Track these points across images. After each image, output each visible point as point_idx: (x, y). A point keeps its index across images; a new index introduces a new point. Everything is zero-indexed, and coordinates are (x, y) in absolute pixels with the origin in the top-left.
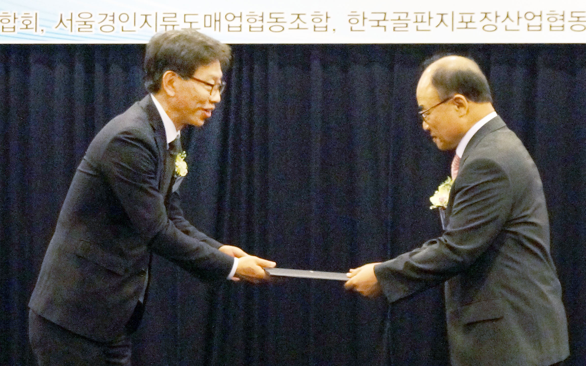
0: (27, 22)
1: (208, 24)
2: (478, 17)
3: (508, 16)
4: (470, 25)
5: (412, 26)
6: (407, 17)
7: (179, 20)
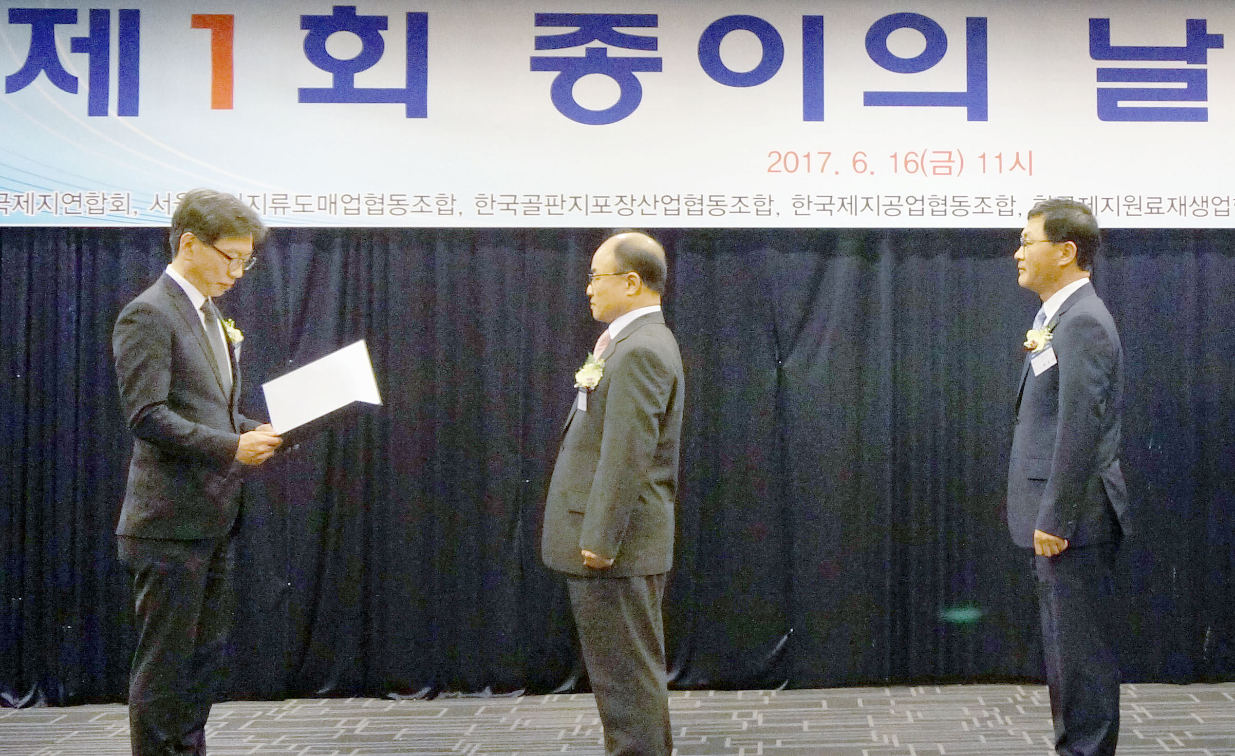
0: (118, 204)
1: (322, 207)
2: (613, 201)
3: (644, 200)
4: (604, 209)
5: (544, 209)
6: (538, 200)
7: (291, 202)
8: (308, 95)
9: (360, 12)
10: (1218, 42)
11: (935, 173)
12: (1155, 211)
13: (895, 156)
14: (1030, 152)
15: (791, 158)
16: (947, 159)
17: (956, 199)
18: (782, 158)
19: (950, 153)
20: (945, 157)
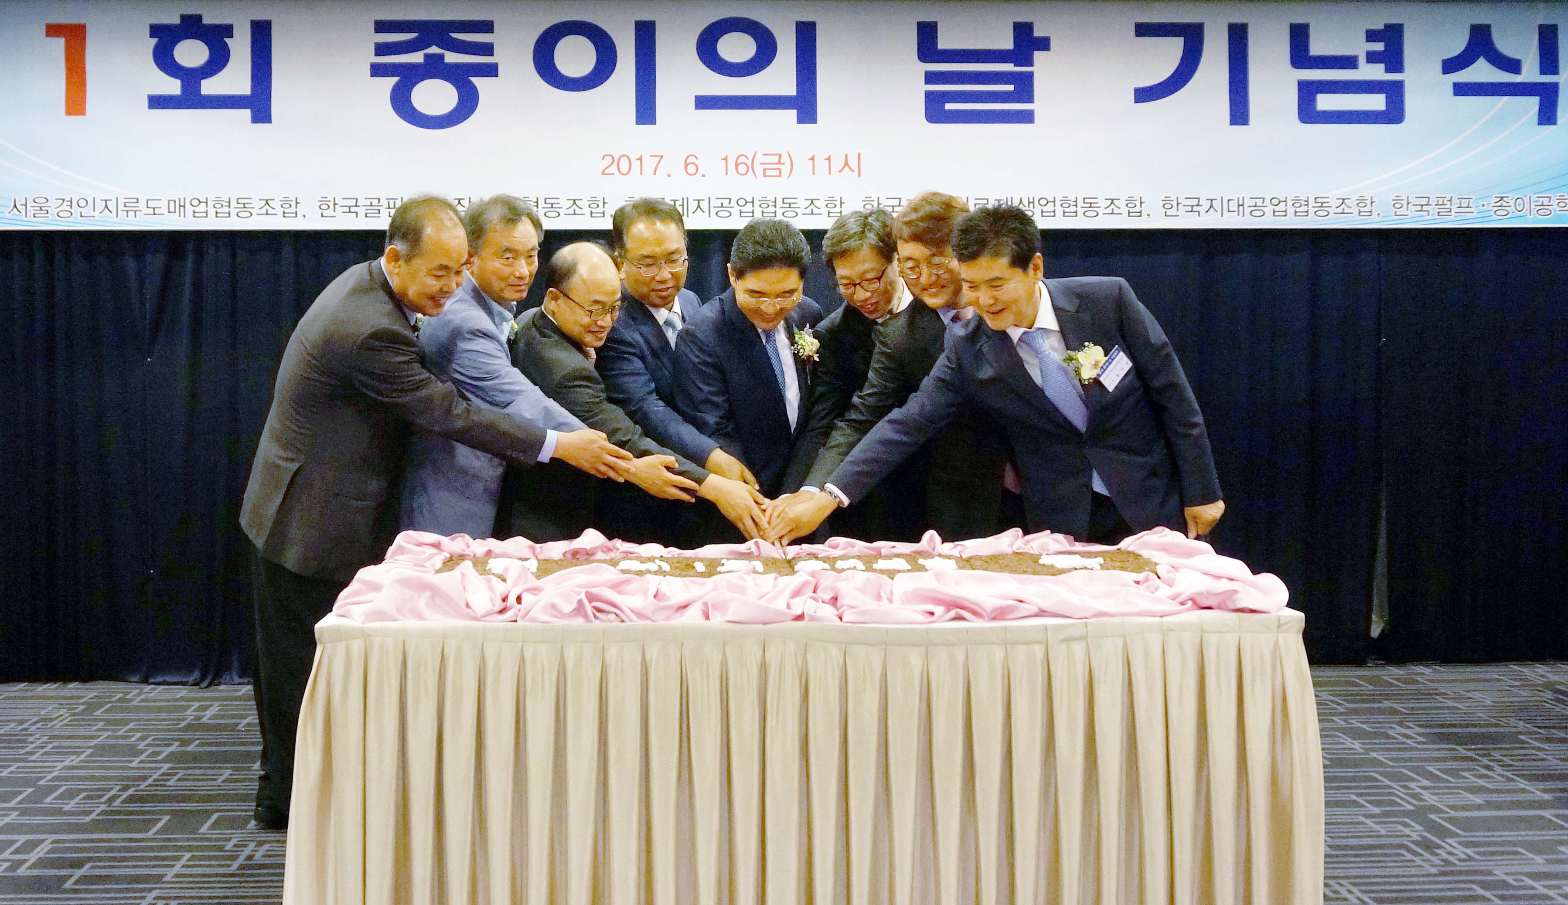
1: (172, 210)
6: (379, 202)
7: (142, 205)
8: (157, 102)
9: (206, 21)
10: (1044, 44)
11: (765, 175)
13: (726, 159)
14: (859, 155)
15: (624, 161)
16: (777, 162)
18: (615, 161)
19: (780, 156)
20: (775, 159)
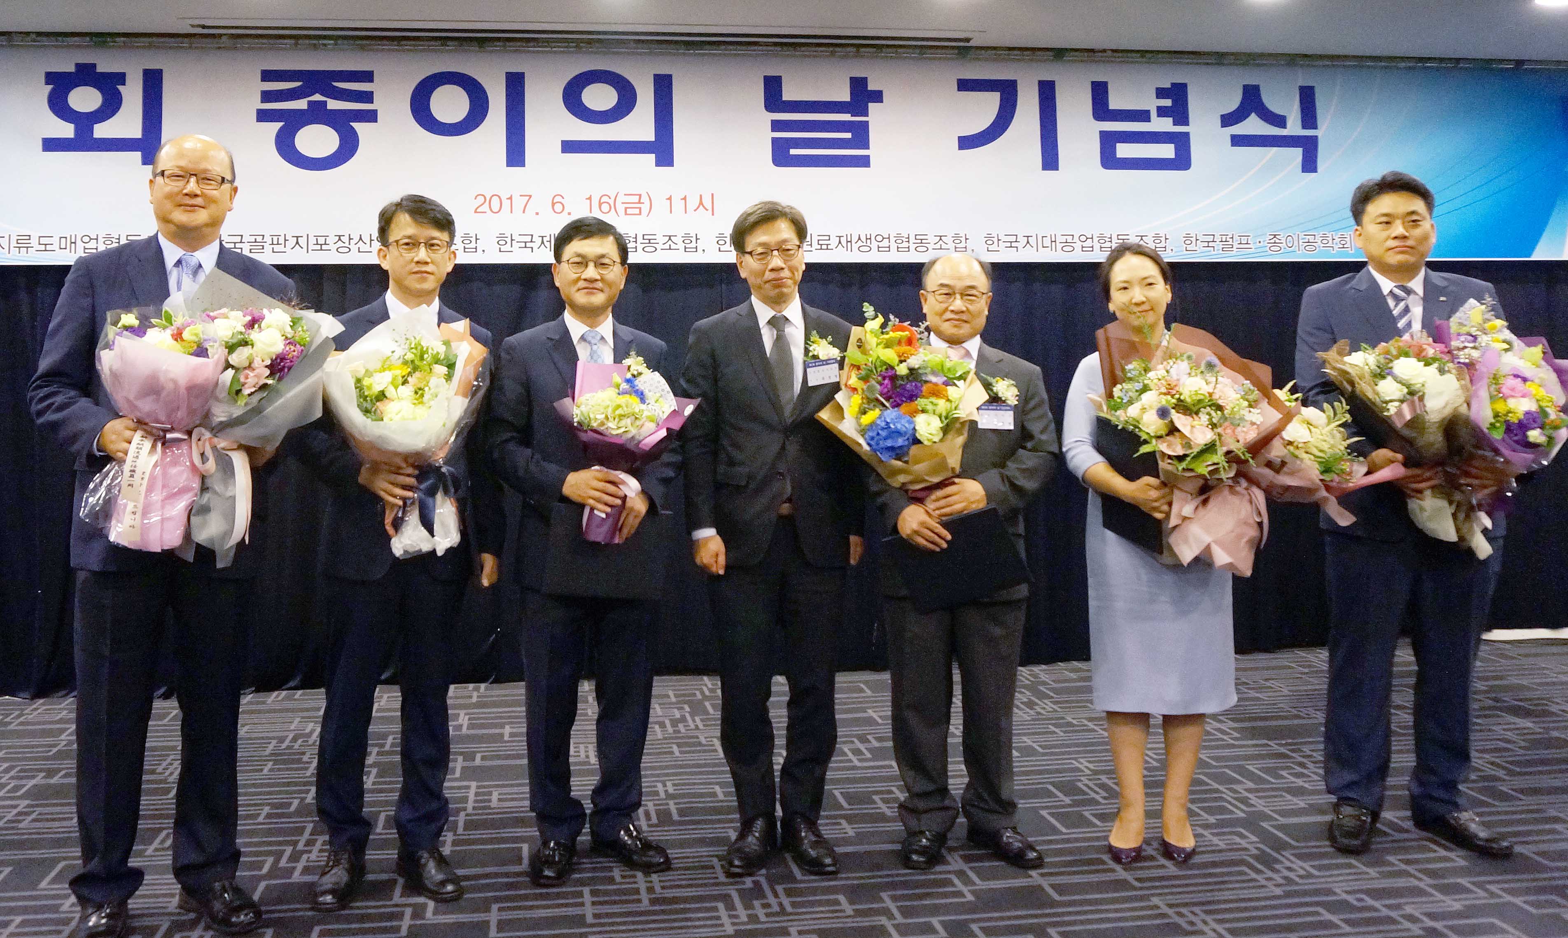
1: (63, 246)
2: (332, 240)
3: (361, 239)
4: (324, 247)
5: (268, 248)
6: (263, 239)
7: (34, 242)
8: (51, 145)
9: (99, 69)
10: (878, 97)
11: (626, 214)
12: (824, 247)
13: (590, 198)
14: (712, 195)
15: (495, 201)
16: (638, 201)
17: (646, 237)
18: (487, 200)
19: (640, 195)
20: (636, 199)
